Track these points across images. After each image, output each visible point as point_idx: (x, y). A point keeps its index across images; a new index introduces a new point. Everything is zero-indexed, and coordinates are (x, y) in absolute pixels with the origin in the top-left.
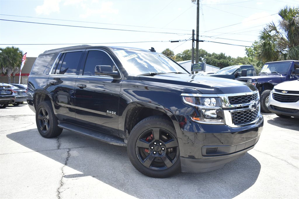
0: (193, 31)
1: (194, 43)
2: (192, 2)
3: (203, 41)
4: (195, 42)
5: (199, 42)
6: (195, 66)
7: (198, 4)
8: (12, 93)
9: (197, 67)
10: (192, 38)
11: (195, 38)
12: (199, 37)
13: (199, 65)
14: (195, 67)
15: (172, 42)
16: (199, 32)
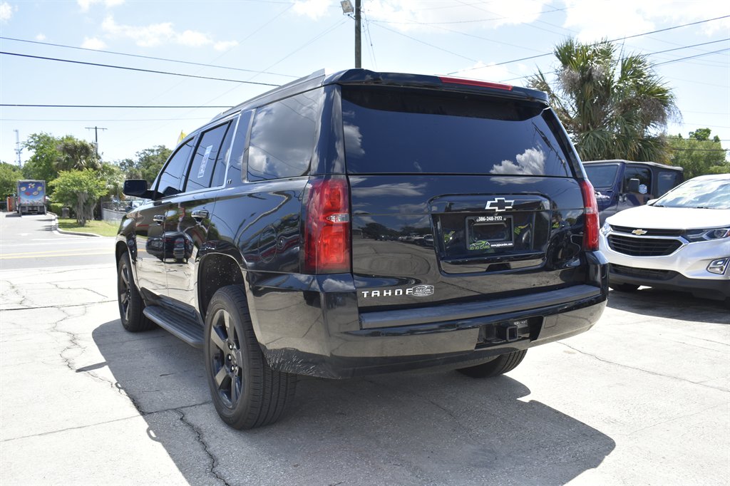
2: (345, 12)
7: (358, 18)
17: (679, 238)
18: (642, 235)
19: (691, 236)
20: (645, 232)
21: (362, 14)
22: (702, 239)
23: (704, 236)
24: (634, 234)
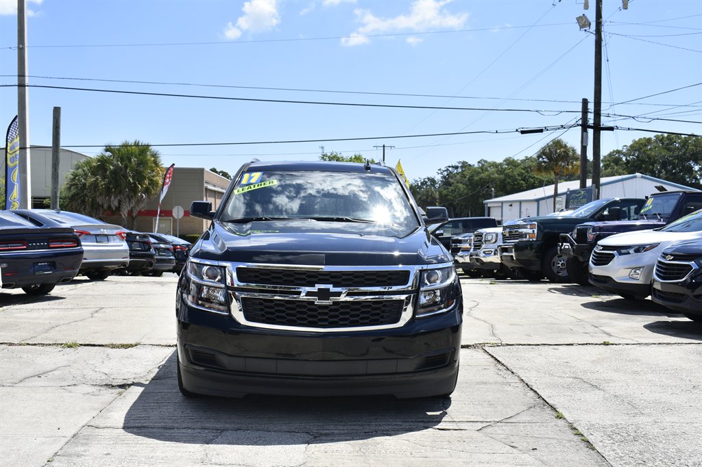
0: (585, 102)
1: (585, 133)
2: (581, 27)
3: (611, 129)
4: (591, 132)
5: (602, 132)
6: (573, 195)
7: (599, 32)
8: (149, 249)
9: (577, 198)
11: (591, 122)
12: (602, 117)
13: (583, 193)
14: (573, 198)
15: (523, 132)
16: (602, 105)
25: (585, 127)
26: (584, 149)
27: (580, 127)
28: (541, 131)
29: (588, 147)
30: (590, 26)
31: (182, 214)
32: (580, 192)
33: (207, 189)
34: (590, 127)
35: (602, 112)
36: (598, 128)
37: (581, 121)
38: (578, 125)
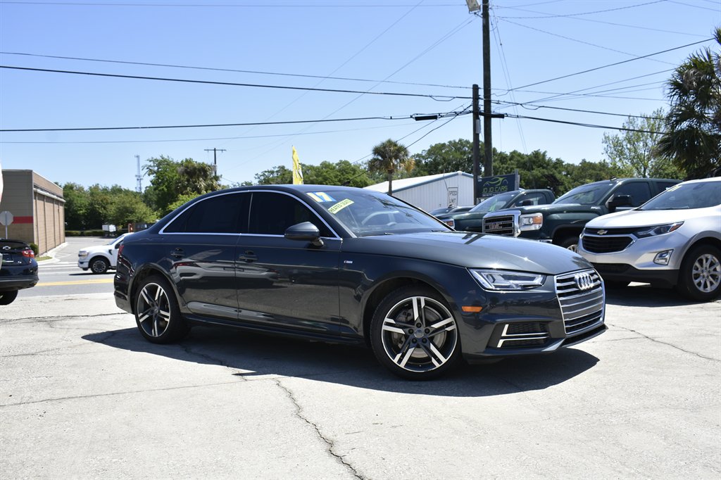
0: (476, 88)
1: (477, 121)
2: (471, 10)
3: (501, 116)
4: (482, 118)
5: (493, 119)
6: (487, 183)
7: (486, 16)
9: (494, 185)
10: (471, 109)
11: (482, 109)
12: (492, 104)
13: (501, 179)
14: (487, 186)
15: (417, 119)
16: (492, 92)
17: (631, 236)
18: (604, 234)
19: (641, 233)
20: (606, 232)
21: (490, 12)
22: (650, 235)
23: (652, 232)
24: (599, 234)
25: (476, 113)
26: (476, 136)
27: (472, 114)
28: (435, 117)
29: (480, 135)
30: (480, 9)
31: (10, 221)
32: (498, 179)
33: (36, 193)
34: (482, 114)
35: (492, 99)
36: (489, 116)
37: (472, 107)
38: (470, 112)
